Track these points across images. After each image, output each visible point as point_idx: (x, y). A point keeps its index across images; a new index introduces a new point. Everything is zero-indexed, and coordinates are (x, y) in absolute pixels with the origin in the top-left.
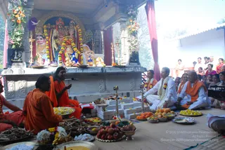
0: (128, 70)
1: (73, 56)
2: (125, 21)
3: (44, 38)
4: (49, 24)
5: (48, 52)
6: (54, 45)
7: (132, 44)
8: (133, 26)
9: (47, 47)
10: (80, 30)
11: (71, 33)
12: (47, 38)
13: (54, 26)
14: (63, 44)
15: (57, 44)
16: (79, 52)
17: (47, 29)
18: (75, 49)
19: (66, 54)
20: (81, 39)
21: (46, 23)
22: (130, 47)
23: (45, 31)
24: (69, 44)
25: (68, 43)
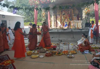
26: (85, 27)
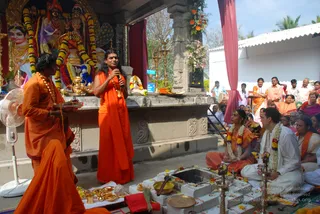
0: (188, 102)
1: (84, 71)
2: (182, 12)
3: (25, 32)
4: (34, 8)
5: (31, 59)
6: (44, 48)
7: (195, 54)
8: (198, 22)
9: (31, 50)
10: (91, 22)
11: (76, 26)
12: (30, 32)
13: (43, 12)
14: (62, 46)
15: (50, 46)
16: (92, 63)
17: (30, 16)
18: (85, 57)
19: (69, 65)
20: (93, 39)
21: (28, 6)
22: (191, 59)
23: (26, 19)
24: (74, 48)
25: (71, 46)
26: (191, 86)
